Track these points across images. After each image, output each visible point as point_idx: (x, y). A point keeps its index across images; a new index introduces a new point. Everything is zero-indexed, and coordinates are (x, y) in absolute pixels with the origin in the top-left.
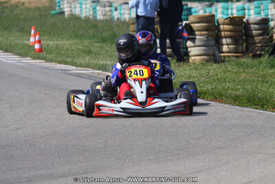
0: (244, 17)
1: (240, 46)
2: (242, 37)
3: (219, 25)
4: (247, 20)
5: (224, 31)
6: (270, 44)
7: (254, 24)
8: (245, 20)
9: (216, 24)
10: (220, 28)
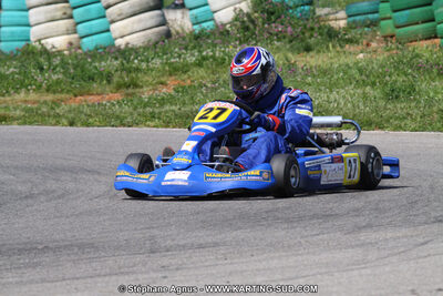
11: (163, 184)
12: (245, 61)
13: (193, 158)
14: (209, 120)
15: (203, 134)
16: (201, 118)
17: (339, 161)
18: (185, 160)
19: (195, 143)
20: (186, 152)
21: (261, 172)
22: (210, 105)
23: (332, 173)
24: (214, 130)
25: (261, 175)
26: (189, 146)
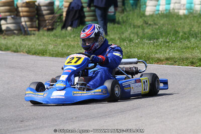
0: (36, 1)
1: (34, 23)
2: (35, 16)
3: (18, 7)
4: (39, 4)
5: (22, 12)
6: (59, 20)
7: (44, 6)
8: (37, 4)
9: (16, 7)
10: (18, 10)
11: (51, 98)
12: (87, 31)
13: (66, 84)
14: (73, 64)
15: (70, 71)
16: (68, 63)
17: (139, 82)
18: (62, 85)
19: (67, 76)
20: (63, 81)
21: (102, 90)
22: (72, 56)
23: (136, 89)
24: (75, 69)
25: (102, 92)
26: (64, 77)
